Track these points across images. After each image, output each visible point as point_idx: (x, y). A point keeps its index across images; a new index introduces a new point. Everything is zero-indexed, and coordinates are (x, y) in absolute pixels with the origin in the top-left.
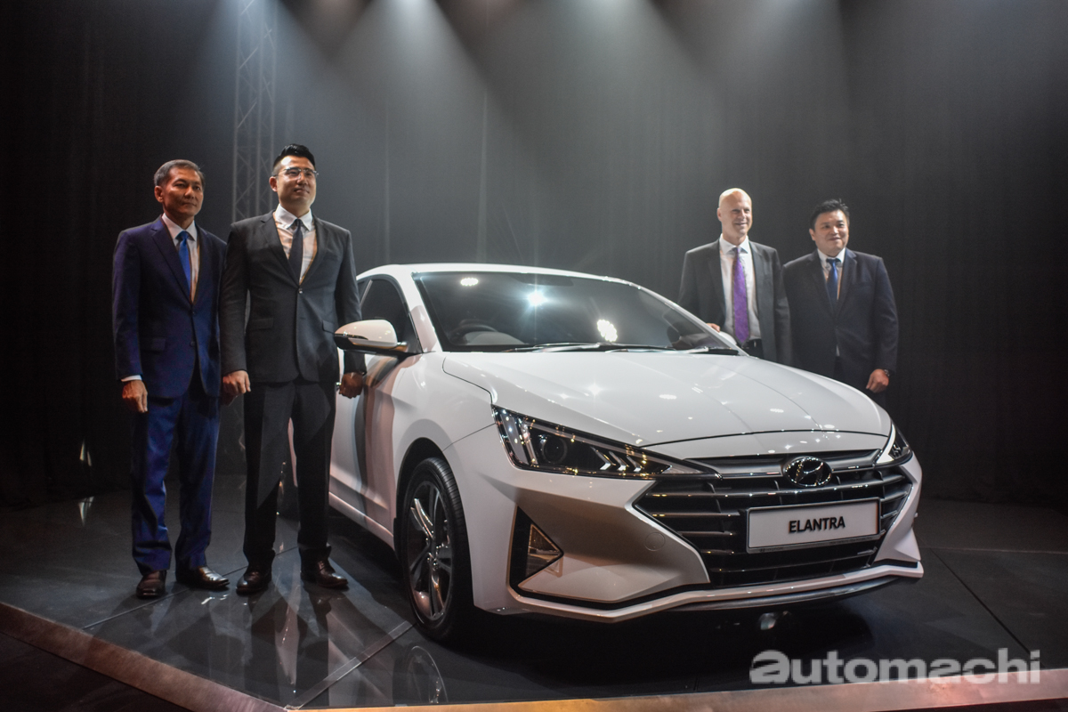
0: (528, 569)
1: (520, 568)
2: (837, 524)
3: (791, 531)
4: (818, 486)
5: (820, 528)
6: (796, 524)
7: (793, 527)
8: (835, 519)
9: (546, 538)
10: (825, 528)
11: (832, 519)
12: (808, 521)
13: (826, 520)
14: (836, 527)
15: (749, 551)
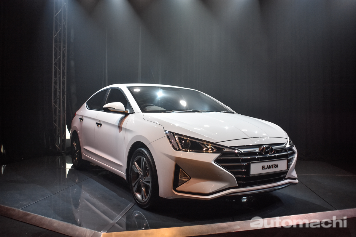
0: (179, 184)
1: (176, 183)
2: (276, 166)
3: (263, 169)
4: (270, 155)
5: (271, 168)
6: (264, 167)
7: (263, 168)
8: (275, 165)
9: (185, 173)
10: (273, 168)
11: (274, 165)
12: (268, 166)
13: (273, 165)
14: (276, 168)
15: (250, 176)
